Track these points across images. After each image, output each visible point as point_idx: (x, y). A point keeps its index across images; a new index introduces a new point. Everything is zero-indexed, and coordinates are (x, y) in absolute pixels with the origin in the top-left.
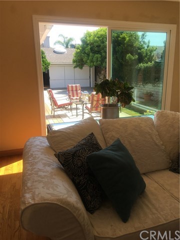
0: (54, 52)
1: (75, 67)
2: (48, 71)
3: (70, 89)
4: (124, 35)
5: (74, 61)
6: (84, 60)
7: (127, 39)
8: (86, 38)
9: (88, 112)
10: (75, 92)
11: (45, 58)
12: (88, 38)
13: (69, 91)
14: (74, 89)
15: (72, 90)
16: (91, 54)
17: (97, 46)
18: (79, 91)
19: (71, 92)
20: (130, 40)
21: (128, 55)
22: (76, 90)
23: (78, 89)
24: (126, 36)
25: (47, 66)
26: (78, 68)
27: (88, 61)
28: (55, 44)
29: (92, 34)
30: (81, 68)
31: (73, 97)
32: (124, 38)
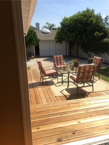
0: (43, 32)
1: (56, 42)
2: (38, 45)
3: (55, 59)
4: (92, 19)
5: (56, 38)
6: (63, 37)
7: (95, 21)
8: (64, 22)
9: (73, 82)
10: (59, 62)
11: (36, 36)
12: (66, 22)
13: (54, 60)
14: (58, 59)
15: (57, 60)
16: (68, 33)
17: (72, 27)
18: (62, 61)
19: (56, 61)
20: (96, 22)
21: (96, 33)
22: (60, 60)
23: (61, 59)
24: (93, 20)
25: (38, 42)
26: (58, 43)
27: (66, 38)
28: (43, 28)
29: (69, 19)
30: (61, 43)
31: (58, 65)
32: (92, 21)
